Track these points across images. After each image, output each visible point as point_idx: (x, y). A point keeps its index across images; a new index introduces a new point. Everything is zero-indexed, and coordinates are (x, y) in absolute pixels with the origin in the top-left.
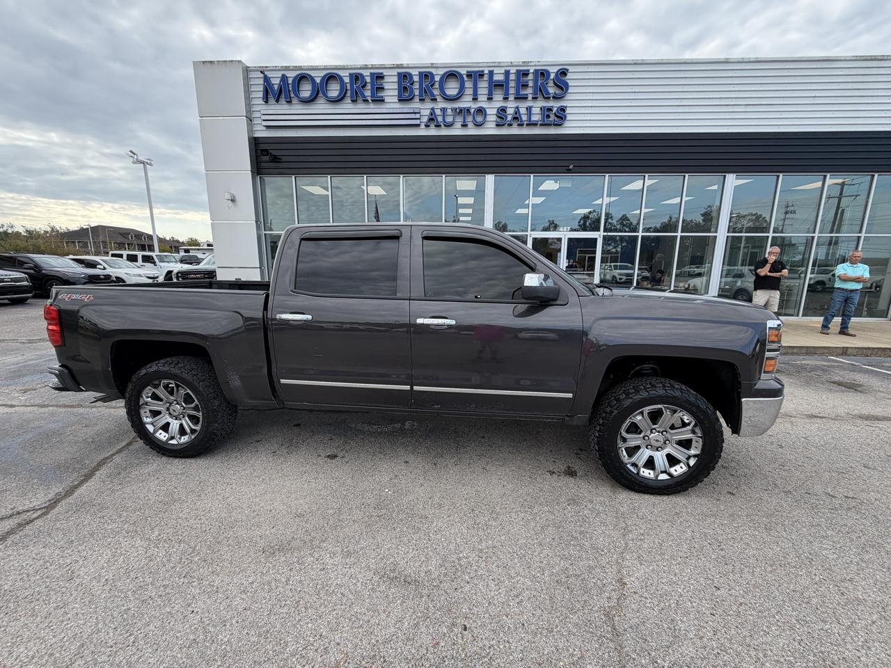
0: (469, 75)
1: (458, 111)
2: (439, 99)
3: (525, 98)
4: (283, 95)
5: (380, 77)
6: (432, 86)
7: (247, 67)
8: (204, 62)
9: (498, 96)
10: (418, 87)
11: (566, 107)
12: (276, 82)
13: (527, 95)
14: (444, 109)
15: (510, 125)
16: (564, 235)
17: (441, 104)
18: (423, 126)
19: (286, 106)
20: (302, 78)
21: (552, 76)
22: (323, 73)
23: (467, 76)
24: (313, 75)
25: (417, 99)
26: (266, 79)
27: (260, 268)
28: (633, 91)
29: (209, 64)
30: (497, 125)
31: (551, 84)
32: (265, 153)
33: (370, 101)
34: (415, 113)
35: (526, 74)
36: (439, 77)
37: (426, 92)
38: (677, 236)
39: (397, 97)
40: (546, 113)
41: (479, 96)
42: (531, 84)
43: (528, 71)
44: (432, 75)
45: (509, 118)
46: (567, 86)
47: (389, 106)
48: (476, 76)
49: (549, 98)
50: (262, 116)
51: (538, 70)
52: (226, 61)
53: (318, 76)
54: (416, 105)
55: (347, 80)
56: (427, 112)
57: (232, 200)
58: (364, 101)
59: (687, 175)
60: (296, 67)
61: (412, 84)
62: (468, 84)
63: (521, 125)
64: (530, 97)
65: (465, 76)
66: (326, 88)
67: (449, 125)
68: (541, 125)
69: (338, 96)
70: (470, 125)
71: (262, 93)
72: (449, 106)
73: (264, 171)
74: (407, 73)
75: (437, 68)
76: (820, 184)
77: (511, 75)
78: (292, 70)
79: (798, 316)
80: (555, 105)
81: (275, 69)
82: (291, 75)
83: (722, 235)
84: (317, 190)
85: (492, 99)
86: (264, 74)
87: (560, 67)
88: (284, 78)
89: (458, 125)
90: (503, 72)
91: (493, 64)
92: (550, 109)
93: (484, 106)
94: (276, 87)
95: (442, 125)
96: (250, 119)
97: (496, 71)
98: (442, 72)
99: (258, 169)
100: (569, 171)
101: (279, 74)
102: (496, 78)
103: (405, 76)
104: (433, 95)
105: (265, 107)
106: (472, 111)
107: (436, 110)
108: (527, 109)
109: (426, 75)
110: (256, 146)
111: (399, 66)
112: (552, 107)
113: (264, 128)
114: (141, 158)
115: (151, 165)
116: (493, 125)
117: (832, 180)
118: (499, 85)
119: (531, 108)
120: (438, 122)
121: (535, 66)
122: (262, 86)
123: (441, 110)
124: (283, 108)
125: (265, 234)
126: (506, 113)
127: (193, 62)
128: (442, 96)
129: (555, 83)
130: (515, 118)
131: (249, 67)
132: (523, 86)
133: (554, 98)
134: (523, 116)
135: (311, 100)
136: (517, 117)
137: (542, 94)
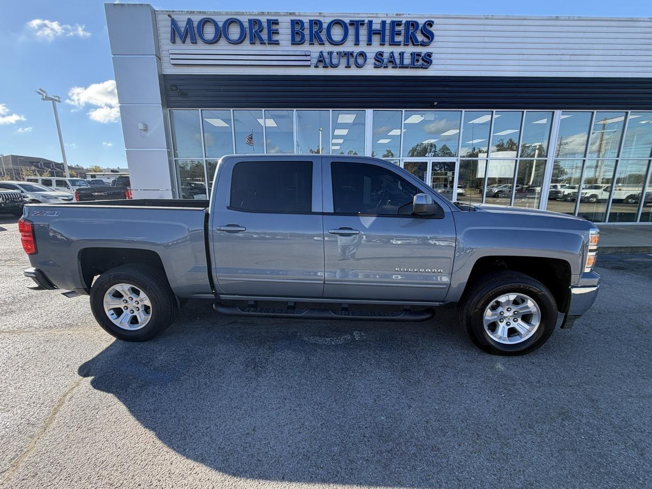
0: (352, 23)
1: (343, 54)
2: (326, 43)
3: (398, 44)
4: (189, 36)
5: (276, 22)
6: (320, 32)
7: (155, 10)
8: (115, 5)
9: (376, 39)
10: (308, 33)
11: (432, 53)
12: (182, 25)
13: (400, 42)
14: (331, 52)
15: (386, 67)
16: (429, 160)
17: (328, 48)
18: (313, 66)
19: (193, 46)
20: (206, 22)
21: (421, 26)
22: (224, 18)
23: (350, 24)
25: (307, 42)
26: (174, 22)
27: (172, 189)
29: (119, 7)
30: (375, 67)
31: (419, 33)
32: (174, 88)
33: (267, 45)
34: (306, 55)
35: (399, 24)
36: (326, 25)
37: (315, 37)
39: (290, 42)
40: (416, 58)
41: (360, 42)
42: (403, 32)
43: (401, 22)
44: (320, 23)
45: (385, 61)
46: (433, 35)
47: (282, 48)
48: (357, 24)
49: (418, 45)
50: (170, 55)
51: (410, 21)
52: (136, 5)
53: (221, 20)
54: (305, 48)
55: (246, 25)
56: (317, 55)
57: (145, 130)
58: (261, 44)
59: (525, 111)
60: (200, 12)
61: (303, 30)
62: (351, 31)
63: (395, 67)
64: (402, 43)
65: (348, 25)
66: (228, 31)
67: (334, 66)
68: (411, 68)
69: (239, 40)
70: (353, 66)
71: (170, 35)
72: (336, 49)
73: (173, 104)
74: (299, 20)
75: (325, 16)
76: (623, 118)
77: (387, 25)
78: (197, 15)
79: (605, 222)
80: (423, 50)
81: (181, 13)
82: (196, 19)
83: (551, 159)
84: (218, 123)
85: (371, 43)
86: (171, 17)
87: (427, 20)
88: (189, 21)
89: (343, 66)
90: (380, 22)
91: (371, 15)
92: (419, 55)
93: (365, 51)
94: (183, 30)
95: (329, 66)
97: (375, 21)
98: (329, 20)
99: (167, 102)
100: (432, 107)
101: (186, 18)
102: (374, 27)
103: (297, 23)
104: (321, 40)
105: (171, 46)
106: (355, 54)
107: (324, 53)
108: (400, 54)
109: (316, 23)
110: (165, 82)
111: (291, 14)
112: (421, 52)
113: (172, 66)
114: (50, 96)
115: (59, 101)
116: (372, 67)
117: (632, 116)
118: (377, 33)
119: (403, 53)
120: (325, 64)
121: (406, 17)
122: (170, 29)
123: (328, 53)
124: (188, 48)
125: (175, 160)
126: (382, 56)
127: (105, 4)
128: (328, 41)
129: (422, 33)
130: (390, 62)
131: (157, 11)
132: (396, 34)
133: (422, 45)
134: (396, 60)
135: (215, 41)
136: (392, 60)
137: (413, 41)
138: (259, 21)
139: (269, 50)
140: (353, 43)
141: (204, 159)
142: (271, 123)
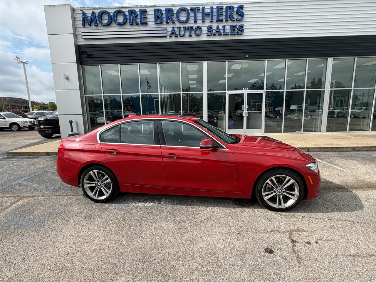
0: (192, 10)
1: (187, 28)
2: (177, 22)
3: (222, 21)
4: (93, 23)
5: (145, 12)
6: (172, 16)
8: (49, 6)
9: (208, 20)
10: (165, 16)
11: (243, 25)
12: (89, 15)
13: (223, 19)
14: (179, 27)
15: (214, 35)
16: (245, 92)
17: (178, 25)
18: (168, 37)
19: (95, 28)
20: (103, 13)
21: (235, 9)
22: (114, 11)
23: (191, 10)
24: (109, 11)
25: (165, 23)
26: (84, 14)
27: (83, 114)
28: (278, 16)
29: (52, 7)
30: (207, 35)
31: (235, 13)
32: (83, 53)
33: (140, 24)
34: (164, 30)
35: (222, 8)
36: (176, 11)
37: (169, 19)
38: (304, 91)
39: (154, 22)
40: (233, 28)
41: (197, 21)
42: (224, 14)
43: (223, 7)
44: (172, 10)
45: (214, 31)
46: (243, 14)
47: (149, 27)
48: (195, 10)
49: (234, 21)
50: (82, 33)
51: (228, 6)
52: (62, 5)
53: (112, 12)
54: (164, 26)
55: (127, 14)
56: (170, 30)
57: (67, 78)
58: (137, 24)
59: (308, 59)
60: (100, 7)
61: (162, 15)
62: (192, 14)
63: (220, 35)
64: (224, 20)
65: (190, 10)
66: (116, 18)
67: (183, 36)
69: (123, 22)
70: (194, 35)
71: (81, 22)
72: (182, 26)
73: (84, 63)
74: (159, 9)
75: (175, 6)
77: (214, 9)
78: (98, 9)
79: (369, 131)
80: (238, 24)
81: (89, 9)
82: (97, 12)
83: (327, 89)
84: (113, 73)
85: (204, 22)
86: (83, 11)
87: (239, 5)
88: (93, 13)
89: (187, 35)
90: (210, 8)
91: (204, 4)
92: (235, 26)
93: (201, 26)
94: (89, 18)
95: (179, 36)
96: (75, 35)
97: (206, 7)
98: (177, 8)
99: (80, 61)
100: (247, 58)
101: (91, 11)
102: (206, 11)
103: (158, 11)
104: (173, 20)
105: (83, 29)
106: (194, 28)
107: (175, 28)
108: (223, 26)
109: (169, 10)
110: (79, 50)
111: (154, 6)
112: (236, 25)
113: (83, 40)
115: (27, 64)
116: (206, 35)
118: (208, 14)
119: (225, 26)
120: (176, 34)
121: (226, 4)
122: (82, 18)
123: (178, 28)
124: (93, 30)
125: (85, 96)
126: (212, 29)
127: (44, 6)
128: (178, 21)
129: (237, 13)
130: (217, 32)
131: (74, 8)
132: (220, 15)
133: (237, 20)
134: (221, 30)
135: (108, 25)
136: (218, 31)
137: (231, 19)
138: (135, 11)
139: (141, 28)
140: (193, 22)
141: (102, 95)
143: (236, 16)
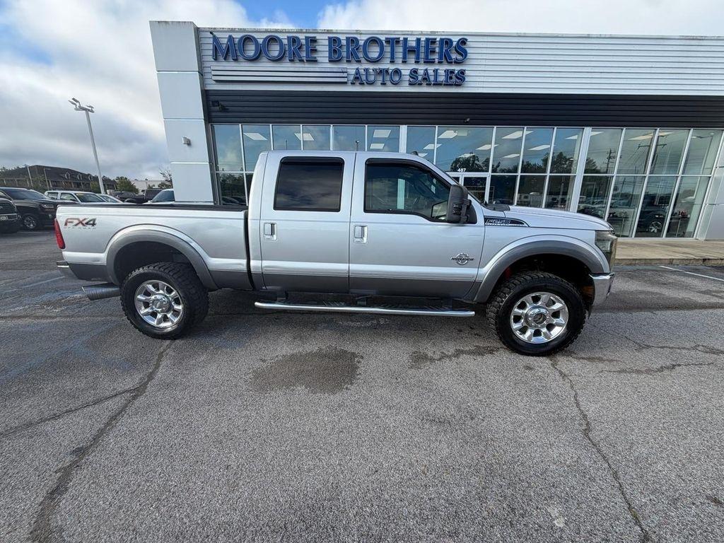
0: (388, 41)
2: (363, 60)
3: (432, 62)
5: (314, 40)
7: (198, 29)
8: (159, 22)
15: (420, 84)
16: (461, 175)
17: (365, 65)
19: (233, 64)
20: (247, 39)
21: (455, 44)
22: (265, 35)
24: (256, 37)
26: (215, 39)
29: (164, 24)
30: (410, 84)
32: (215, 104)
35: (433, 41)
37: (352, 55)
38: (546, 176)
42: (437, 50)
43: (436, 39)
45: (420, 78)
47: (320, 65)
48: (393, 42)
49: (451, 62)
52: (179, 22)
53: (260, 38)
54: (344, 66)
55: (285, 42)
56: (353, 72)
57: (189, 143)
58: (300, 61)
59: (555, 128)
60: (241, 29)
62: (388, 49)
63: (429, 85)
64: (437, 60)
68: (445, 85)
70: (389, 83)
72: (371, 67)
73: (214, 119)
74: (337, 38)
75: (361, 34)
76: (651, 135)
78: (237, 32)
79: (631, 237)
80: (457, 68)
81: (223, 30)
82: (237, 36)
83: (579, 175)
87: (461, 37)
88: (231, 39)
90: (415, 39)
91: (407, 33)
92: (452, 72)
93: (400, 68)
94: (224, 46)
96: (201, 74)
97: (410, 38)
98: (365, 37)
99: (209, 119)
100: (467, 123)
101: (227, 35)
105: (215, 63)
108: (434, 71)
110: (207, 98)
111: (329, 32)
113: (214, 82)
114: (83, 106)
115: (92, 112)
118: (412, 51)
121: (441, 35)
124: (230, 65)
125: (217, 174)
127: (151, 22)
133: (455, 62)
134: (430, 77)
135: (254, 59)
136: (426, 78)
137: (446, 59)
138: (298, 38)
139: (308, 67)
140: (388, 61)
141: (245, 172)
142: (308, 137)
143: (454, 56)
